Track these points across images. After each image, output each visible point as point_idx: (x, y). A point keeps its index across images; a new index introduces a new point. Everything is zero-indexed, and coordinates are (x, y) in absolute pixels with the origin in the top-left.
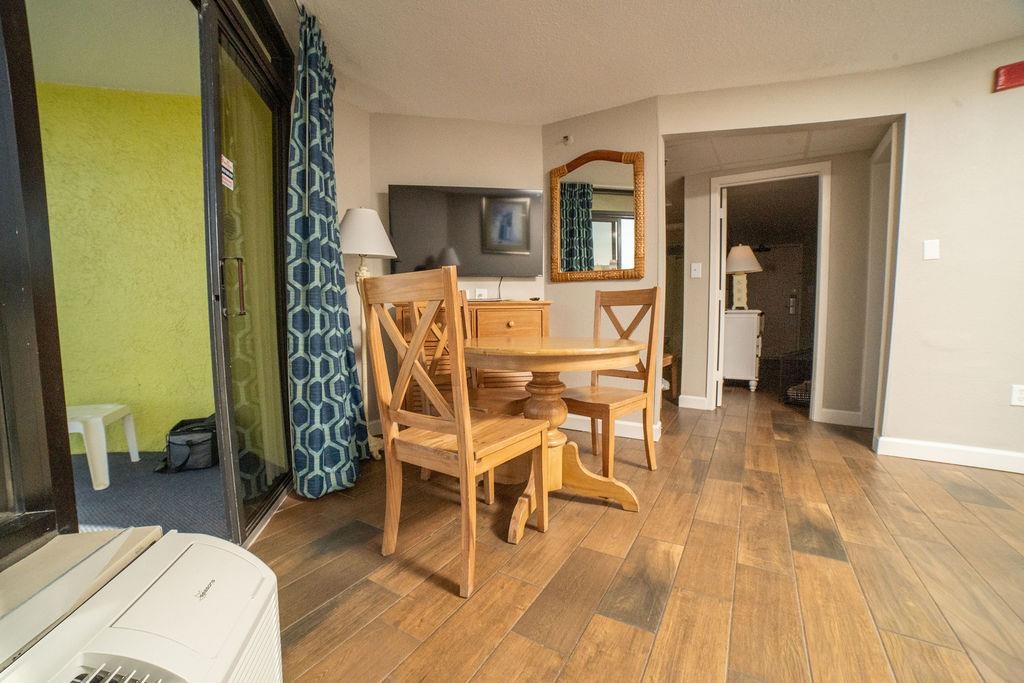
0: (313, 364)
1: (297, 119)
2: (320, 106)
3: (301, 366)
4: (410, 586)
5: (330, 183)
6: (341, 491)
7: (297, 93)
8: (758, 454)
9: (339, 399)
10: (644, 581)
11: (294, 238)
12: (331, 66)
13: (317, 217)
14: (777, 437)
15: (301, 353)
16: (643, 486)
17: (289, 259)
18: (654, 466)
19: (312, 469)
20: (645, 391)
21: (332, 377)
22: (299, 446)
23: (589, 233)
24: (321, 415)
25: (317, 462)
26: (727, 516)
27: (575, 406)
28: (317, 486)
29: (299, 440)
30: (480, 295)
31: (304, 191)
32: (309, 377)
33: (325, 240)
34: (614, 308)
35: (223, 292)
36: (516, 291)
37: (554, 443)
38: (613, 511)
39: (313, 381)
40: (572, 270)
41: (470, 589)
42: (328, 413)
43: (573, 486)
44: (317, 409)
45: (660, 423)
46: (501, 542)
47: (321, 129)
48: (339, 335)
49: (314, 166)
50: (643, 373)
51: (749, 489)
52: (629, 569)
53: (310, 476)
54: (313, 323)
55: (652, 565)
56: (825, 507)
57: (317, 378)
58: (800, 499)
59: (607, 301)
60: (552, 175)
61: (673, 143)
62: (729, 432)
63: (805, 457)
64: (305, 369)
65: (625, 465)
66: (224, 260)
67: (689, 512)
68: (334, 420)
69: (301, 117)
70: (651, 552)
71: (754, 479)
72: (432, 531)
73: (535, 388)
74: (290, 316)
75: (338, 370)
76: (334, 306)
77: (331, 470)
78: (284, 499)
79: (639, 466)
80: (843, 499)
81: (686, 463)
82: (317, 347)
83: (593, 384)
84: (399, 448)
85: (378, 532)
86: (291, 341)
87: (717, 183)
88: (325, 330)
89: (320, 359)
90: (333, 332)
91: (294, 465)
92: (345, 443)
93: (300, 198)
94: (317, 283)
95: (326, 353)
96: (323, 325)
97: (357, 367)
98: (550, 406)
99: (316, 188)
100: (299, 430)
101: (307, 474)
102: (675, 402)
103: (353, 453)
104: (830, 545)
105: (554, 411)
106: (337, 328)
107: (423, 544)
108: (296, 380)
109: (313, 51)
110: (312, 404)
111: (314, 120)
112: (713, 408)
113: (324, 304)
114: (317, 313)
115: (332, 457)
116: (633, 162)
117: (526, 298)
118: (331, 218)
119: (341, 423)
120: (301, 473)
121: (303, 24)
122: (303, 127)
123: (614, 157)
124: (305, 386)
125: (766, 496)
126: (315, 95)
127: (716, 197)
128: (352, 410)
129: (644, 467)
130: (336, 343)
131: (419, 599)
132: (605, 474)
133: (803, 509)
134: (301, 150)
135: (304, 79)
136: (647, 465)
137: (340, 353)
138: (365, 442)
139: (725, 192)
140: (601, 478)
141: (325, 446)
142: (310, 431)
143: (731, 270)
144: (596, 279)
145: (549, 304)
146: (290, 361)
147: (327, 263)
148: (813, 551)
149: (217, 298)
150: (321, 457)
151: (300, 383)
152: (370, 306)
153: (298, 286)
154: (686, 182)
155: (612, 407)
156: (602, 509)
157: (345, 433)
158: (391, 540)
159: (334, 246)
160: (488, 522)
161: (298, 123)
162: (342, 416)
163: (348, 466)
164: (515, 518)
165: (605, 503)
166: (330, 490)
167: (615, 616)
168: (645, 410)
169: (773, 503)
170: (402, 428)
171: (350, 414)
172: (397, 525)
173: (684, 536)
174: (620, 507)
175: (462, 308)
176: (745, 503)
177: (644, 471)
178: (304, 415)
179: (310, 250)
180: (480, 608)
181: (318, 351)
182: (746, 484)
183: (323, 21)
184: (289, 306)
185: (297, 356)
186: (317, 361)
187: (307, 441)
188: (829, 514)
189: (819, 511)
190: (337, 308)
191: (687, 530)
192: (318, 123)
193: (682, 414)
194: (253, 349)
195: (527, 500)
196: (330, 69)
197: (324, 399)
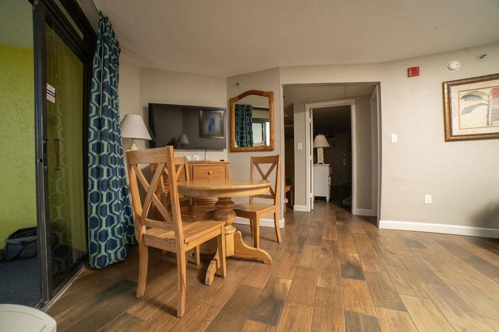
0: (102, 195)
1: (97, 68)
2: (110, 62)
3: (95, 197)
4: (150, 313)
5: (115, 102)
6: (117, 263)
7: (97, 55)
8: (328, 232)
9: (117, 213)
10: (272, 300)
11: (93, 129)
12: (117, 42)
13: (106, 119)
14: (337, 223)
15: (95, 189)
16: (274, 251)
17: (89, 140)
18: (280, 241)
19: (100, 252)
20: (275, 204)
21: (114, 202)
22: (93, 240)
23: (251, 128)
24: (106, 222)
25: (103, 248)
26: (313, 263)
27: (240, 213)
28: (103, 261)
29: (93, 237)
30: (196, 159)
31: (100, 105)
32: (99, 202)
33: (111, 131)
34: (260, 165)
35: (45, 158)
36: (213, 156)
37: (229, 232)
38: (260, 265)
39: (102, 204)
40: (242, 146)
41: (183, 312)
42: (111, 221)
43: (239, 253)
44: (104, 219)
45: (284, 219)
46: (202, 285)
47: (110, 73)
48: (118, 179)
49: (105, 93)
50: (273, 196)
51: (324, 249)
52: (265, 294)
53: (99, 256)
54: (103, 173)
55: (276, 291)
56: (356, 255)
57: (105, 202)
58: (346, 252)
59: (256, 162)
60: (231, 101)
61: (286, 88)
62: (316, 222)
63: (349, 232)
64: (98, 198)
65: (267, 241)
66: (46, 140)
67: (296, 262)
68: (114, 225)
69: (98, 67)
70: (276, 284)
71: (326, 244)
72: (166, 281)
73: (220, 205)
74: (90, 170)
75: (116, 198)
76: (115, 165)
77: (112, 252)
78: (83, 270)
79: (273, 241)
80: (364, 251)
81: (296, 238)
82: (105, 186)
83: (250, 202)
84: (146, 239)
85: (136, 284)
86: (90, 183)
87: (309, 106)
88: (109, 177)
89: (106, 193)
90: (114, 178)
91: (89, 251)
92: (120, 237)
93: (97, 109)
94: (105, 152)
95: (110, 189)
96: (108, 174)
97: (129, 196)
98: (227, 214)
99: (106, 103)
100: (93, 231)
101: (98, 254)
102: (292, 208)
103: (125, 242)
104: (358, 274)
105: (229, 216)
106: (117, 176)
107: (160, 290)
108: (92, 204)
109: (106, 34)
110: (101, 217)
111: (106, 69)
112: (309, 210)
113: (110, 164)
114: (105, 168)
115: (112, 245)
116: (269, 96)
117: (218, 160)
118: (114, 119)
119: (118, 226)
120: (93, 255)
121: (100, 20)
122: (99, 72)
123: (260, 93)
124: (97, 207)
125: (331, 252)
126: (107, 57)
127: (307, 113)
128: (125, 218)
129: (276, 241)
130: (116, 184)
131: (154, 321)
132: (255, 246)
133: (347, 257)
134: (98, 84)
135: (101, 48)
136: (277, 240)
137: (118, 189)
138: (133, 235)
139: (312, 110)
140: (253, 249)
141: (109, 239)
142: (99, 231)
143: (316, 146)
144: (252, 151)
145: (229, 163)
146: (89, 193)
147: (112, 142)
148: (351, 277)
149: (41, 160)
150: (106, 245)
151: (94, 206)
152: (131, 165)
153: (95, 154)
154: (294, 106)
155: (257, 213)
156: (254, 264)
157: (120, 231)
158: (142, 289)
159: (116, 133)
160: (195, 275)
161: (97, 70)
162: (118, 223)
163: (121, 249)
164: (209, 272)
165: (256, 261)
166: (111, 263)
167: (257, 320)
168: (275, 214)
169: (334, 255)
170: (148, 228)
171: (124, 221)
172: (145, 280)
173: (292, 275)
174: (262, 262)
175: (185, 165)
176: (322, 256)
177: (275, 243)
178: (96, 222)
179: (102, 135)
180: (187, 322)
181: (105, 188)
182: (323, 247)
183: (112, 20)
184: (89, 165)
185: (93, 191)
186: (105, 194)
187: (98, 237)
188: (358, 258)
189: (353, 257)
190: (117, 166)
191: (294, 271)
192: (108, 71)
193: (295, 214)
194: (67, 188)
195: (215, 262)
196: (117, 44)
197: (108, 213)
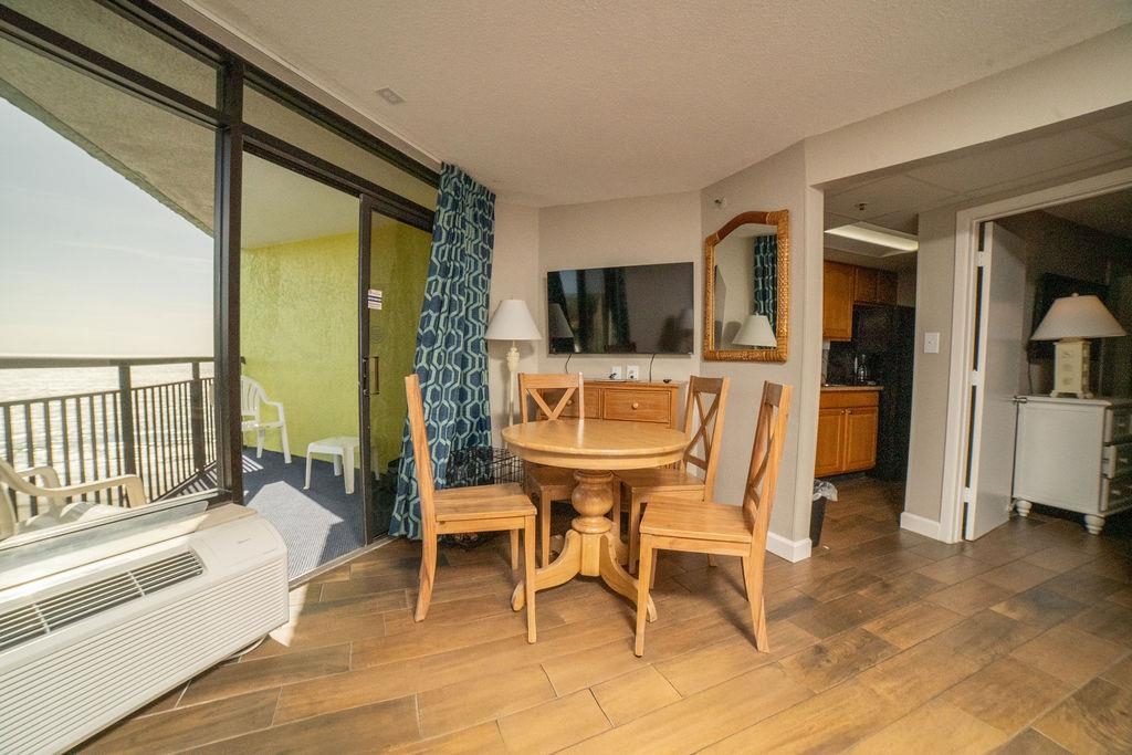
14: (997, 608)
30: (631, 372)
35: (365, 379)
59: (697, 387)
60: (706, 243)
66: (366, 358)
71: (851, 642)
87: (968, 218)
112: (955, 540)
116: (777, 223)
123: (760, 218)
127: (966, 241)
139: (989, 227)
143: (1049, 336)
145: (676, 387)
154: (921, 221)
